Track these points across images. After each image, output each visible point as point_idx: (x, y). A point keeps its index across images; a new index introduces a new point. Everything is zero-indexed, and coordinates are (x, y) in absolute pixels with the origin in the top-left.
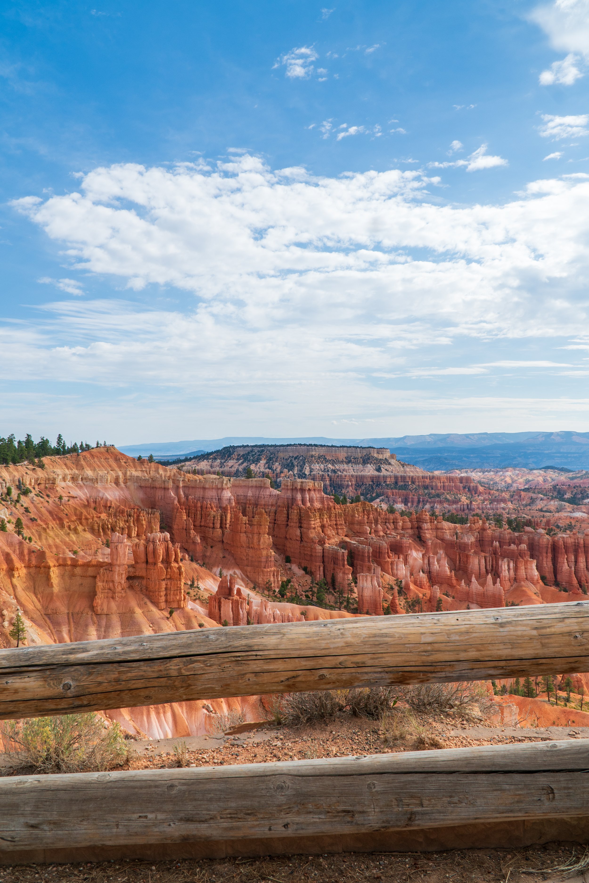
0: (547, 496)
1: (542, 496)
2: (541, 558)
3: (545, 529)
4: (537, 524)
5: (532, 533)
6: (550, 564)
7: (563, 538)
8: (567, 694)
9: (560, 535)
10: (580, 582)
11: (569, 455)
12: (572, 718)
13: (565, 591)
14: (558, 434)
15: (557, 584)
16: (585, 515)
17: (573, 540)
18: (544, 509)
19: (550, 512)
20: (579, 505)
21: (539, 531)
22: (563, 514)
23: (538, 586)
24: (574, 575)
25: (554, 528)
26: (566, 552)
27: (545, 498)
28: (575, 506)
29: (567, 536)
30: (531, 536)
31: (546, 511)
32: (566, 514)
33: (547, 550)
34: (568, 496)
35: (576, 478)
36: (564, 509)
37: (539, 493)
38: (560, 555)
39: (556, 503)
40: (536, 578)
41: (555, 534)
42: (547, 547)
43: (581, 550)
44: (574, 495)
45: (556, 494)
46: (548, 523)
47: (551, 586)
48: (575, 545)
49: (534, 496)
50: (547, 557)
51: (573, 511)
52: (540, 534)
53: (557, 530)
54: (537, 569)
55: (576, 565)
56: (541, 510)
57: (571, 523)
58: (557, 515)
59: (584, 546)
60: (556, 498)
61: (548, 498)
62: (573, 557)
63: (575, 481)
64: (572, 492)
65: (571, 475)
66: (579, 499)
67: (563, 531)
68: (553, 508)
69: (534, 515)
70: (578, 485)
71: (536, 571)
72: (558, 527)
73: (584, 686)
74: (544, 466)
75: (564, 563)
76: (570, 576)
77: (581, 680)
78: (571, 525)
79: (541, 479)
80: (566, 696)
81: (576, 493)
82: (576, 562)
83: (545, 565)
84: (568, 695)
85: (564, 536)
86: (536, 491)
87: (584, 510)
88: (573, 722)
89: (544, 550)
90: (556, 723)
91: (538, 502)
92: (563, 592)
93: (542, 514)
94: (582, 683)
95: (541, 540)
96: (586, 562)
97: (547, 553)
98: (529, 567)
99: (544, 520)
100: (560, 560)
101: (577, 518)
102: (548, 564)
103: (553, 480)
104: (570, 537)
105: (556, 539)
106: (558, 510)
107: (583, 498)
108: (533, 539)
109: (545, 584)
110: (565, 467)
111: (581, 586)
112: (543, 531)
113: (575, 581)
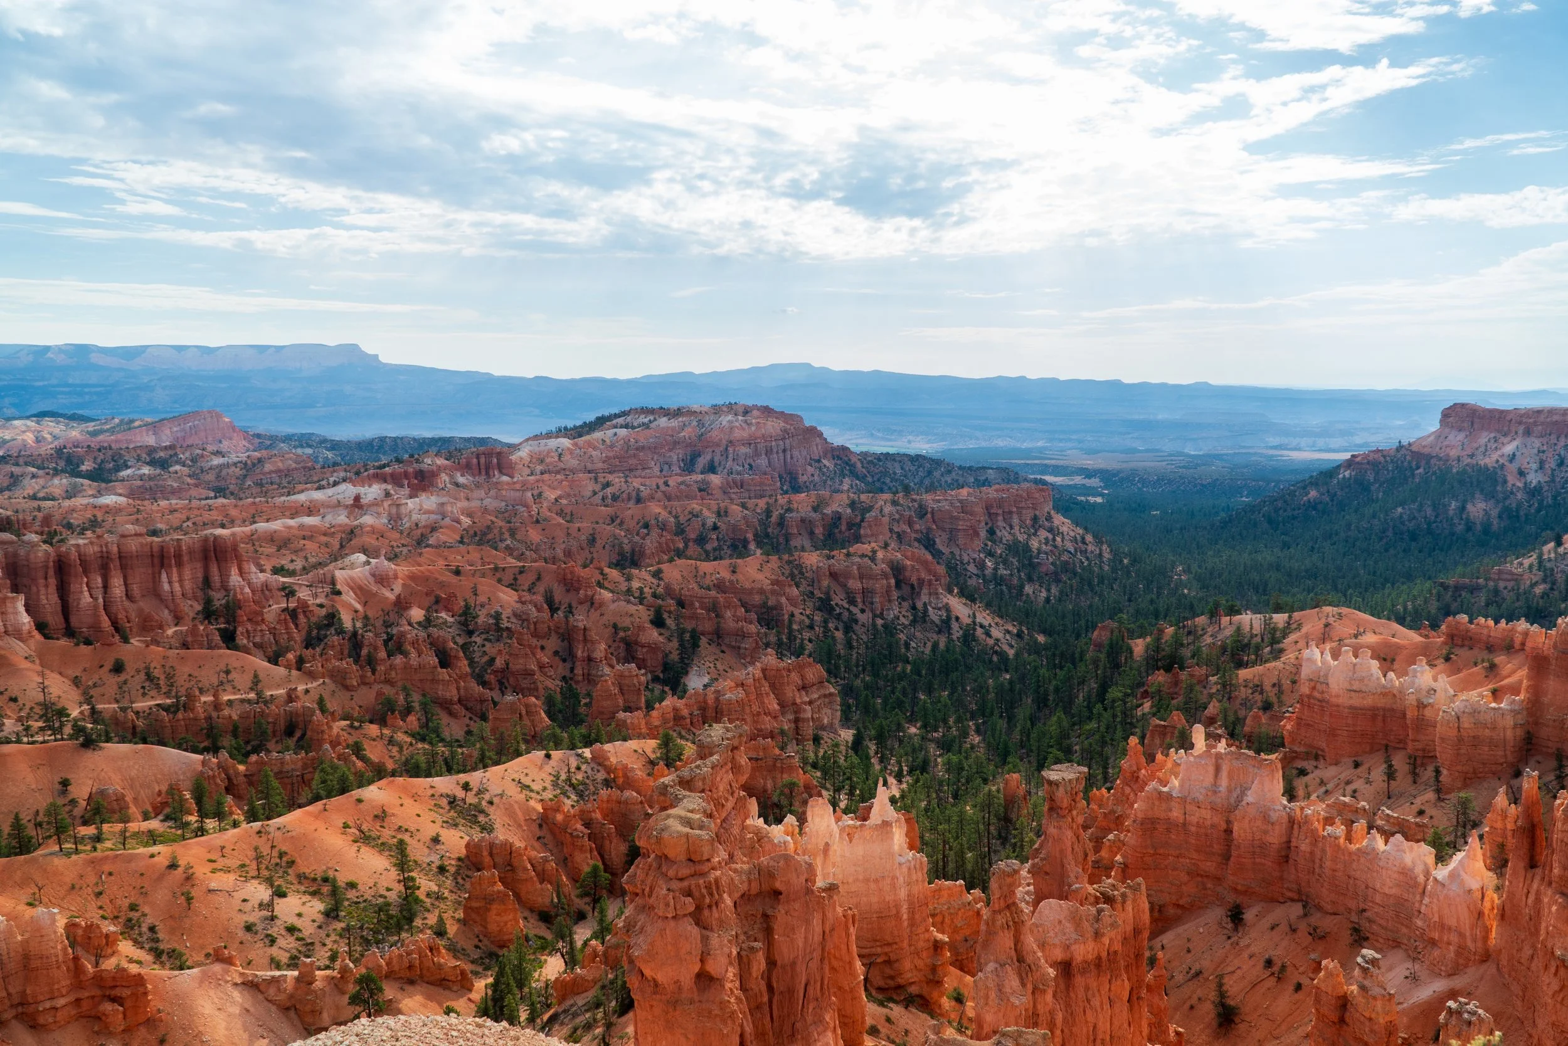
0: (44, 468)
1: (34, 470)
2: (34, 589)
3: (42, 534)
4: (24, 525)
5: (11, 543)
6: (54, 598)
7: (78, 545)
8: (97, 828)
9: (73, 542)
10: (115, 624)
11: (86, 390)
12: (107, 868)
13: (88, 642)
14: (60, 349)
15: (70, 632)
16: (122, 500)
17: (97, 549)
18: (41, 495)
19: (53, 499)
20: (111, 481)
21: (26, 538)
22: (79, 501)
23: (32, 642)
24: (103, 613)
25: (59, 528)
26: (86, 572)
27: (41, 472)
28: (103, 485)
29: (86, 541)
30: (10, 549)
31: (44, 499)
32: (85, 501)
33: (46, 573)
34: (86, 467)
35: (101, 432)
36: (80, 492)
37: (26, 464)
38: (73, 579)
39: (64, 481)
40: (26, 628)
41: (62, 541)
42: (47, 567)
43: (114, 566)
44: (100, 465)
45: (62, 464)
46: (47, 520)
47: (58, 639)
48: (102, 557)
49: (16, 470)
50: (47, 586)
51: (100, 493)
52: (29, 543)
53: (66, 533)
54: (27, 611)
55: (105, 593)
56: (34, 497)
57: (94, 516)
58: (66, 503)
59: (120, 557)
60: (62, 471)
61: (48, 474)
62: (99, 580)
63: (101, 437)
64: (95, 458)
65: (91, 426)
66: (109, 471)
67: (79, 534)
68: (57, 492)
69: (19, 507)
70: (106, 445)
71: (25, 614)
72: (69, 526)
73: (131, 805)
74: (35, 412)
75: (82, 592)
76: (96, 615)
77: (123, 796)
78: (96, 520)
79: (29, 438)
80: (95, 832)
81: (102, 461)
82: (106, 587)
83: (45, 601)
84: (99, 829)
85: (81, 542)
86: (21, 461)
87: (120, 491)
88: (110, 874)
89: (41, 574)
90: (77, 887)
91: (27, 481)
92: (83, 647)
93: (35, 504)
94: (125, 801)
95: (32, 556)
96: (126, 584)
97: (46, 578)
98: (10, 610)
99: (40, 515)
100: (73, 587)
101: (108, 506)
102: (49, 599)
103: (55, 437)
104: (92, 543)
105: (63, 549)
106: (70, 495)
107: (118, 469)
108: (15, 555)
109: (46, 637)
110: (80, 412)
111: (117, 630)
112: (34, 538)
113: (106, 623)
